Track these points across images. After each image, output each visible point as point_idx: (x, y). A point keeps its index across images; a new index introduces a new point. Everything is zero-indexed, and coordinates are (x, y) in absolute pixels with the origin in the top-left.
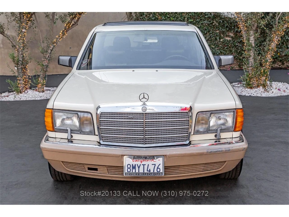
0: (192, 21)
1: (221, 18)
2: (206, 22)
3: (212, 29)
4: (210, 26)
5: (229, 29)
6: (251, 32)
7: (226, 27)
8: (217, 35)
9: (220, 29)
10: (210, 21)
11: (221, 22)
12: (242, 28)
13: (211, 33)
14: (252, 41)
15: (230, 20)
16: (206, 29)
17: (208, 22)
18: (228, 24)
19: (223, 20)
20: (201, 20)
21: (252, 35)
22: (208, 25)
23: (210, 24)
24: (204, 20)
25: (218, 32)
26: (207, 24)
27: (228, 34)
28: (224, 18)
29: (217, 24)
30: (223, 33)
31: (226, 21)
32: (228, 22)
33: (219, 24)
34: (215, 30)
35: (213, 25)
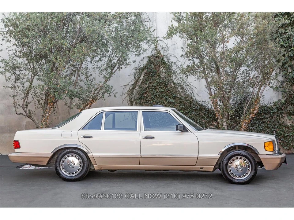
0: (182, 112)
1: (206, 111)
2: (194, 113)
3: (199, 119)
4: (197, 117)
5: (213, 119)
6: (224, 119)
7: (210, 118)
8: (203, 124)
9: (206, 119)
10: (197, 113)
11: (206, 113)
12: (218, 116)
13: (198, 122)
14: (225, 126)
15: (213, 112)
16: (194, 118)
17: (195, 113)
18: (212, 115)
19: (208, 112)
20: (190, 111)
21: (225, 122)
22: (196, 116)
23: (197, 115)
24: (193, 112)
25: (204, 121)
26: (194, 115)
27: (212, 124)
28: (208, 111)
29: (203, 115)
30: (208, 122)
31: (210, 112)
32: (212, 114)
33: (204, 115)
34: (201, 120)
35: (200, 116)
